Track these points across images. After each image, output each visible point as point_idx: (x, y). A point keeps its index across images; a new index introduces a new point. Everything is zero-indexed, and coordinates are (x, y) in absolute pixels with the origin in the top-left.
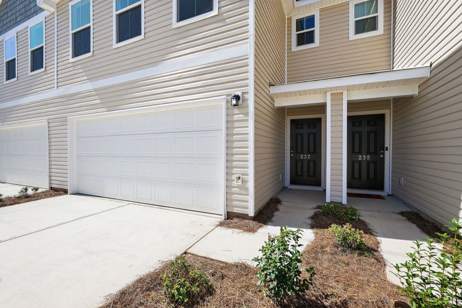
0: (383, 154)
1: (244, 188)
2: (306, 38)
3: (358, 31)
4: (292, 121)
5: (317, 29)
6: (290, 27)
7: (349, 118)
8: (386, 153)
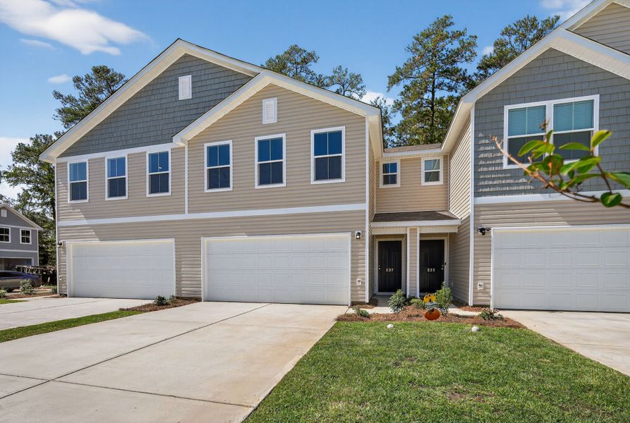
0: (443, 267)
1: (363, 287)
2: (390, 180)
3: (427, 180)
4: (379, 242)
5: (398, 173)
6: (378, 169)
7: (420, 241)
8: (445, 266)
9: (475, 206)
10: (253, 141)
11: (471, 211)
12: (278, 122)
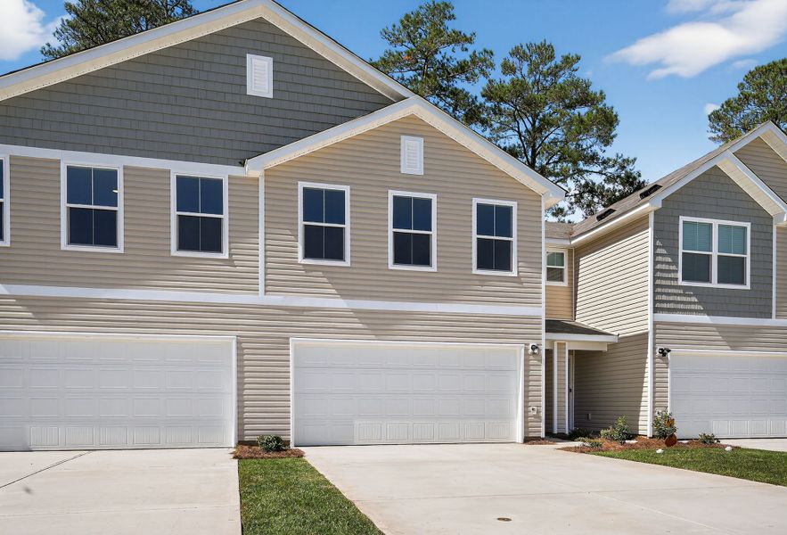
1: (538, 417)
9: (655, 324)
10: (385, 195)
11: (650, 328)
12: (425, 174)
